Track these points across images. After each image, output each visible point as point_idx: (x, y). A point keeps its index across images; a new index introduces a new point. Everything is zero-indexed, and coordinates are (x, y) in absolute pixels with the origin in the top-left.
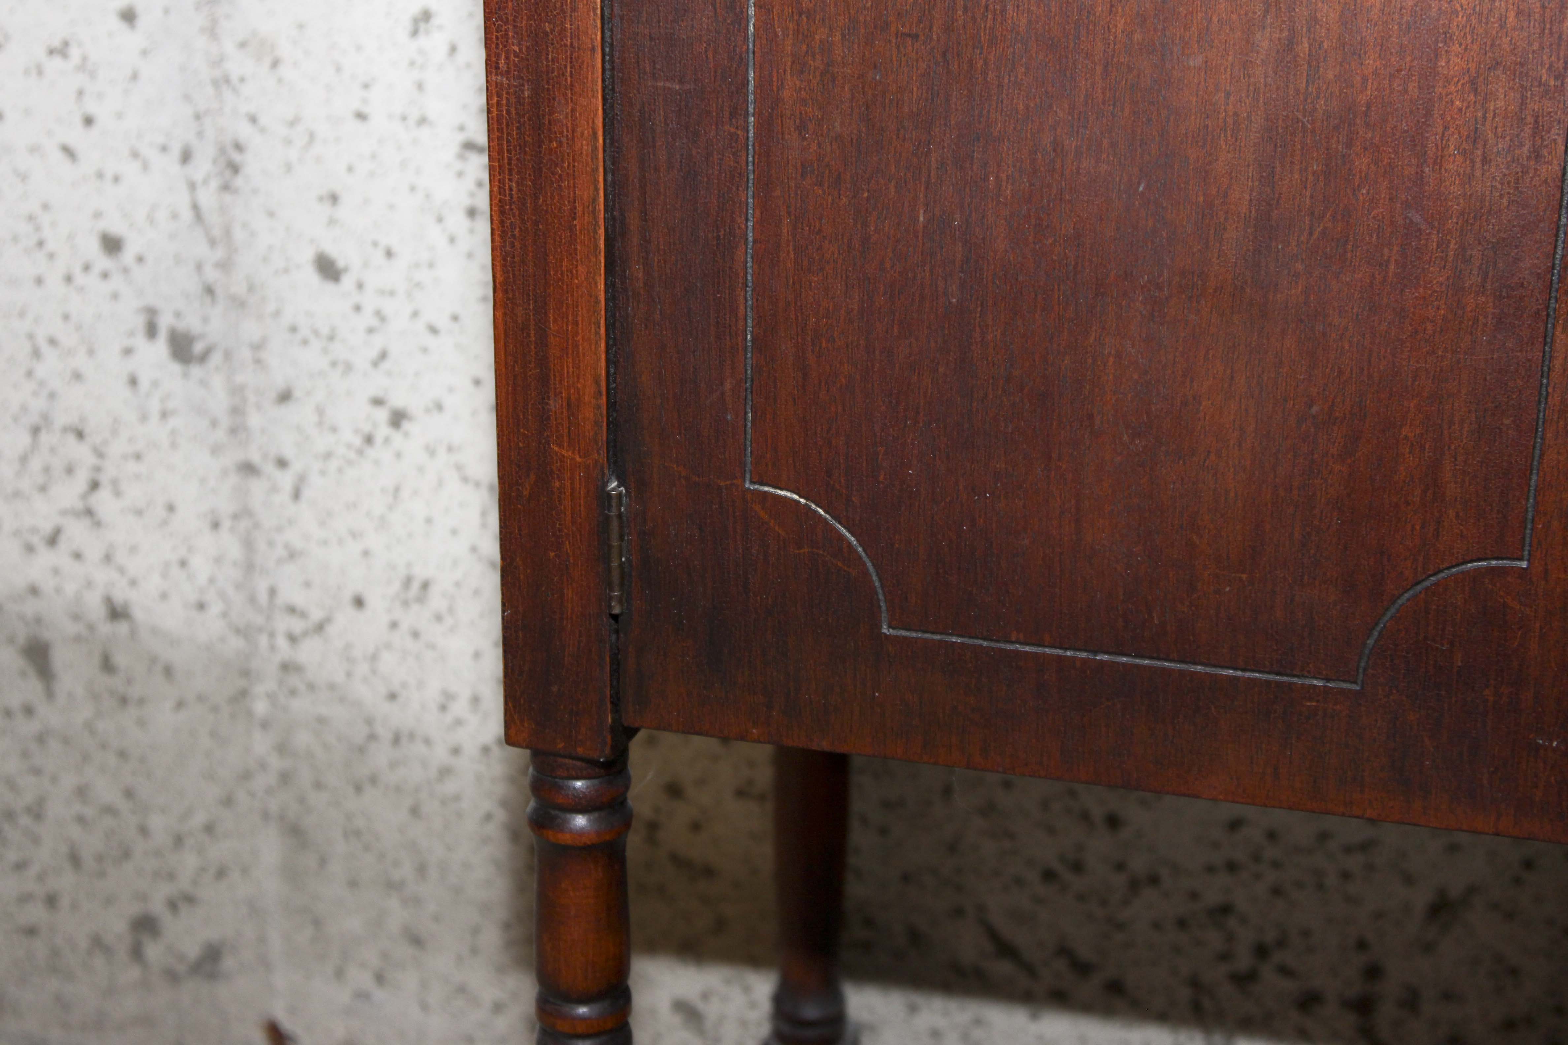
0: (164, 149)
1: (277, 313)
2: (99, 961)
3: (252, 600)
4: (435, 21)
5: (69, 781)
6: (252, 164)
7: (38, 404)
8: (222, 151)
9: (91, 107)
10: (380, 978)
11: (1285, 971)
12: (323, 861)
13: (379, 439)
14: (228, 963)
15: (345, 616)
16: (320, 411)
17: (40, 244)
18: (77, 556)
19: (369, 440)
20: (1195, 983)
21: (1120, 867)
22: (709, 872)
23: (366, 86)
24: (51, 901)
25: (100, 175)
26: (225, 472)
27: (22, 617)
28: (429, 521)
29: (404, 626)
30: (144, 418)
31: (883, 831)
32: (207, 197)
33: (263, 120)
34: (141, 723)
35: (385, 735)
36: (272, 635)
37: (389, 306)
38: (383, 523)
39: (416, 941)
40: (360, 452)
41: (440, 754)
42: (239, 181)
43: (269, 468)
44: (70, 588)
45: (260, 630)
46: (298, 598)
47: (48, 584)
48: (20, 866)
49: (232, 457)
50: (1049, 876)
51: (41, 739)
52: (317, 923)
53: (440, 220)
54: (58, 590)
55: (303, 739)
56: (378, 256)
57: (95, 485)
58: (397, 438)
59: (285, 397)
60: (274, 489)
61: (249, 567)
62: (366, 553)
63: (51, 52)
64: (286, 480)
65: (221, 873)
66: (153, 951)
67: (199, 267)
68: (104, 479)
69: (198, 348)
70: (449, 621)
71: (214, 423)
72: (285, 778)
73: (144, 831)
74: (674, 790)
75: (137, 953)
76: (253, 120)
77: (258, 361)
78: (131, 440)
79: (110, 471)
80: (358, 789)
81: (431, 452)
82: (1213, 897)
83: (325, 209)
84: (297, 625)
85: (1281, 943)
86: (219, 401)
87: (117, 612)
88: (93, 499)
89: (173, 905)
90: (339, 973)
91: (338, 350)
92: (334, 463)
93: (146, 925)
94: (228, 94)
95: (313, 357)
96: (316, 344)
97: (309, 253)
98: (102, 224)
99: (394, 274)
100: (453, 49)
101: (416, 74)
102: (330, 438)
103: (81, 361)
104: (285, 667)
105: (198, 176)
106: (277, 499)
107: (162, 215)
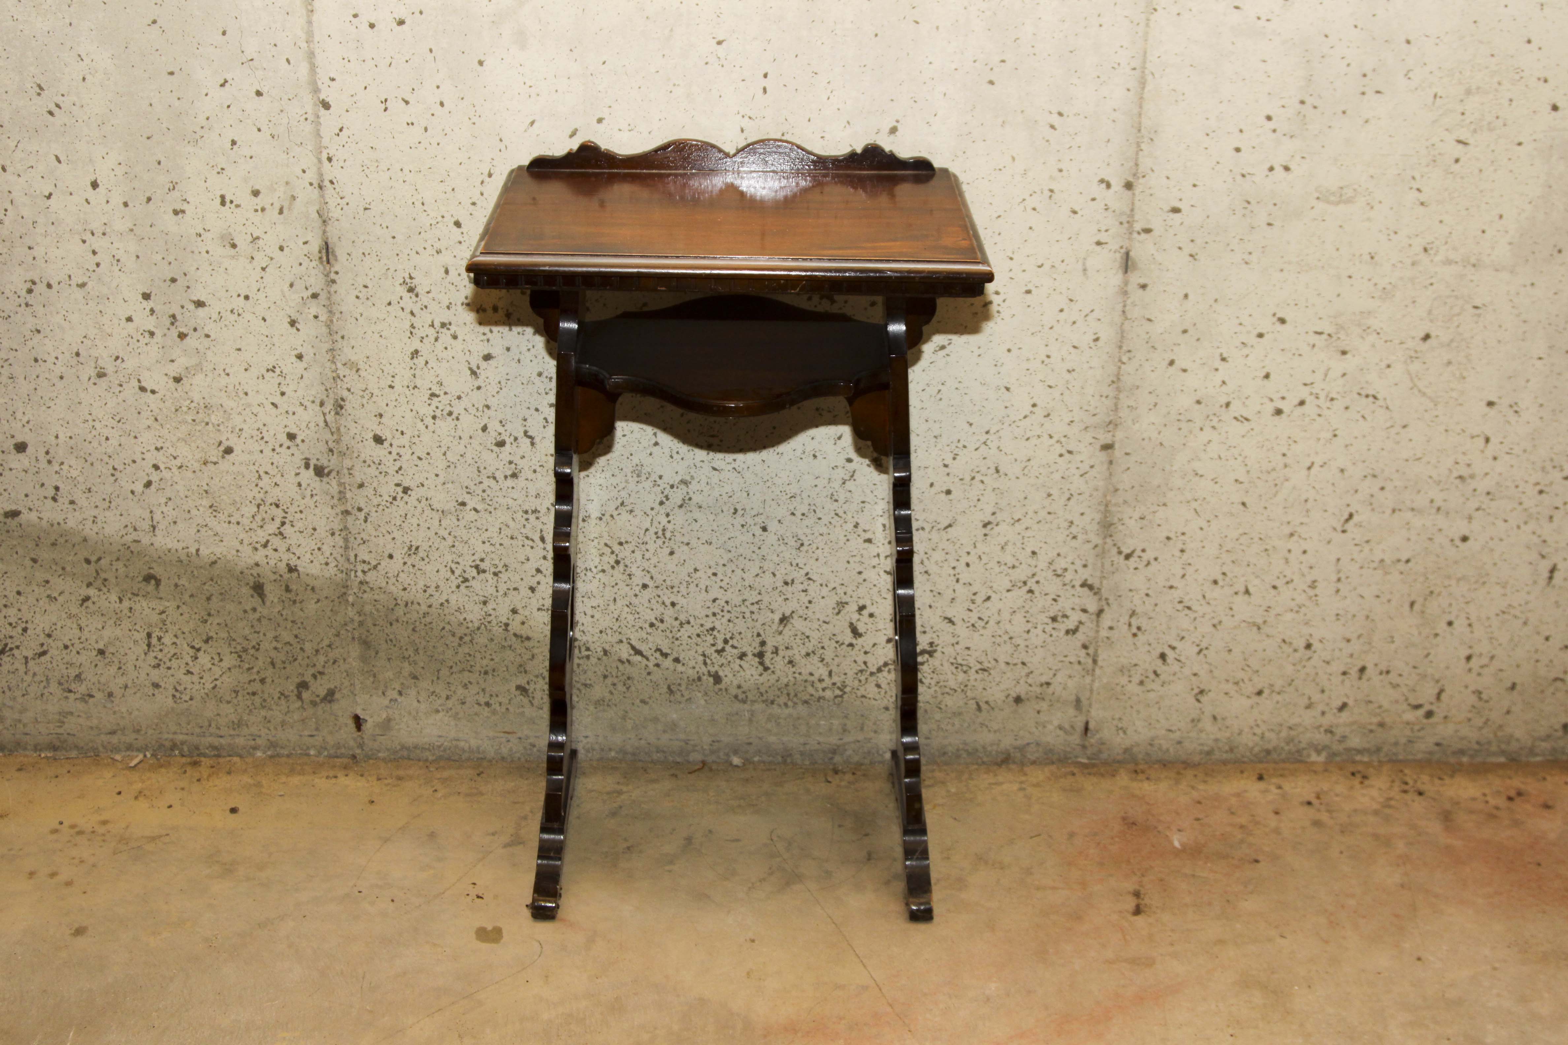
0: (313, 402)
1: (358, 457)
2: (283, 701)
3: (348, 560)
5: (271, 635)
6: (348, 406)
7: (260, 496)
8: (336, 401)
9: (284, 389)
10: (400, 693)
11: (733, 647)
12: (377, 653)
13: (399, 499)
14: (337, 696)
15: (385, 562)
16: (375, 490)
17: (262, 438)
18: (276, 550)
19: (395, 498)
20: (704, 655)
21: (676, 619)
22: (528, 638)
23: (393, 377)
24: (263, 681)
25: (287, 412)
26: (337, 514)
27: (252, 575)
28: (418, 525)
29: (409, 563)
30: (304, 498)
31: (593, 617)
32: (330, 418)
33: (353, 390)
34: (301, 610)
35: (402, 604)
36: (356, 572)
37: (402, 451)
38: (400, 528)
39: (415, 678)
40: (391, 503)
41: (424, 608)
42: (343, 411)
43: (355, 512)
44: (272, 562)
45: (351, 571)
46: (367, 558)
47: (263, 562)
48: (249, 669)
49: (339, 509)
50: (652, 625)
51: (259, 620)
52: (375, 676)
54: (267, 563)
55: (368, 608)
56: (398, 434)
57: (283, 524)
58: (406, 497)
59: (361, 486)
60: (357, 519)
61: (346, 548)
62: (394, 539)
63: (268, 370)
64: (361, 516)
65: (335, 662)
66: (306, 695)
67: (327, 442)
68: (287, 521)
69: (326, 471)
70: (427, 560)
71: (333, 497)
72: (361, 624)
73: (302, 650)
74: (514, 611)
75: (299, 697)
76: (349, 390)
77: (350, 474)
78: (298, 506)
79: (290, 517)
80: (391, 624)
81: (419, 501)
82: (709, 625)
83: (378, 419)
84: (366, 567)
85: (731, 638)
86: (334, 489)
87: (291, 569)
88: (282, 529)
89: (314, 677)
90: (384, 694)
91: (382, 468)
92: (381, 507)
93: (303, 685)
94: (339, 382)
95: (373, 471)
96: (373, 467)
97: (371, 435)
98: (287, 430)
99: (405, 441)
100: (427, 362)
101: (412, 371)
102: (379, 499)
103: (278, 479)
104: (361, 583)
105: (327, 411)
106: (358, 522)
107: (312, 425)
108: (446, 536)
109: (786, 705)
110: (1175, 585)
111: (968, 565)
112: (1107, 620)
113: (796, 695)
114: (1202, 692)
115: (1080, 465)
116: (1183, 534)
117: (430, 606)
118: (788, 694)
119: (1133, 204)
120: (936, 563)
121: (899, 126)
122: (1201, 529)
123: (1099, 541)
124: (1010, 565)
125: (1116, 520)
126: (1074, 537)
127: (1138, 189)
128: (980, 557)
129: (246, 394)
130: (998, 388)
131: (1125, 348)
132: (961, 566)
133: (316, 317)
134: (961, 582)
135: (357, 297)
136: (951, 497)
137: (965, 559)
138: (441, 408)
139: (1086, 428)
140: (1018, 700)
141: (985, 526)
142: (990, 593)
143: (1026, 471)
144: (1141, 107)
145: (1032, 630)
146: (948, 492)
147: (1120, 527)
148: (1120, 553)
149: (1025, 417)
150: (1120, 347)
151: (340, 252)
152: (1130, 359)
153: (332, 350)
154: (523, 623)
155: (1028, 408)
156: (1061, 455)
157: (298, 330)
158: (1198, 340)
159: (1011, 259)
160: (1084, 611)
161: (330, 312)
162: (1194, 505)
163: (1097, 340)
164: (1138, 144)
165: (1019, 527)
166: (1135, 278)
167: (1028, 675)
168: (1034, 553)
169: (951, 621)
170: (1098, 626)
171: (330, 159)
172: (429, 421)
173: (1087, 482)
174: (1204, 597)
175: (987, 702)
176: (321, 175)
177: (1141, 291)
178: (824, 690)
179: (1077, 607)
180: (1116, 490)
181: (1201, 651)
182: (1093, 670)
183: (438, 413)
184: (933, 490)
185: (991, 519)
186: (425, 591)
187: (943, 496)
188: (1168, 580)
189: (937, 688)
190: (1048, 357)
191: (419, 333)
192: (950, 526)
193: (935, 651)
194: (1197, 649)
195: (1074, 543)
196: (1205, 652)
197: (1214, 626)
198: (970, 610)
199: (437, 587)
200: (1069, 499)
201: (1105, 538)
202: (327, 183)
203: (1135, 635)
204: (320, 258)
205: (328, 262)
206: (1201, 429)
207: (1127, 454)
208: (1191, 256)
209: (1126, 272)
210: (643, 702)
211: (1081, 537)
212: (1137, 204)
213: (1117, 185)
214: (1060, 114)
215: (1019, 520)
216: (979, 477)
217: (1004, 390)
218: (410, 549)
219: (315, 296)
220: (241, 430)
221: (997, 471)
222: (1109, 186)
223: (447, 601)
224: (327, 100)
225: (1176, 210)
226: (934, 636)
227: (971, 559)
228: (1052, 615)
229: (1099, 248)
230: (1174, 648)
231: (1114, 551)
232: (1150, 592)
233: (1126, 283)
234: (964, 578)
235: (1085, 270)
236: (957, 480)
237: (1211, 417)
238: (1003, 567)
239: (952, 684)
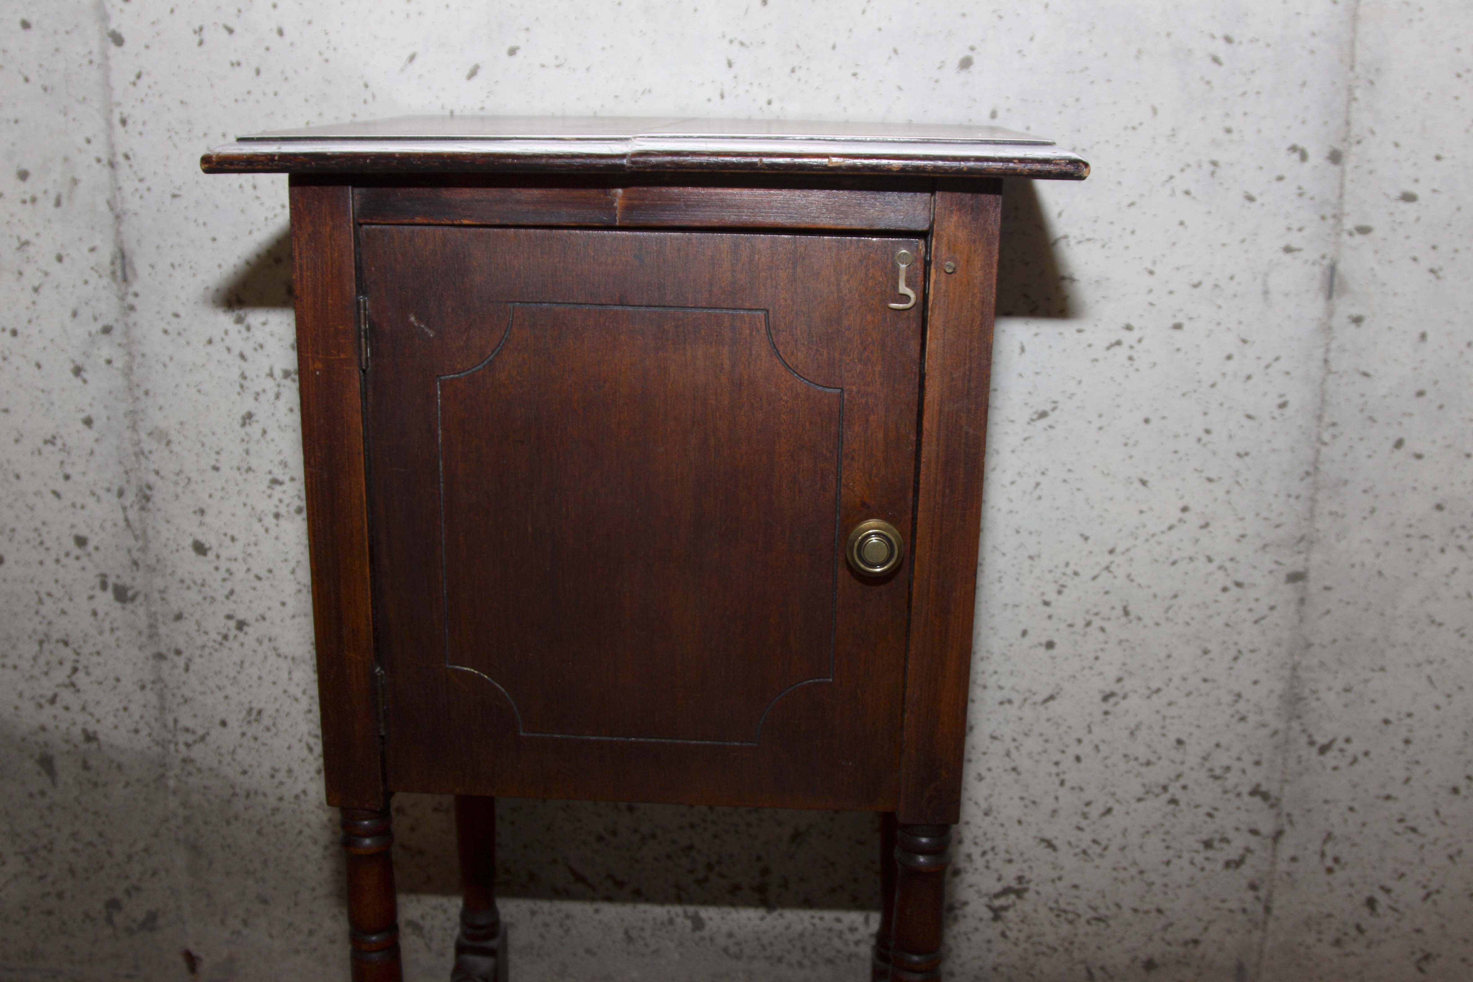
0: (108, 490)
1: (173, 573)
2: (89, 926)
3: (165, 726)
4: (254, 418)
5: (67, 830)
6: (157, 496)
7: (42, 628)
8: (141, 490)
9: (69, 470)
10: (245, 923)
11: (722, 876)
12: (211, 863)
13: (231, 637)
14: (161, 921)
15: (216, 732)
16: (198, 623)
17: (42, 543)
18: (67, 708)
19: (226, 638)
20: (677, 886)
21: (636, 831)
23: (218, 453)
24: (60, 896)
25: (74, 505)
26: (147, 658)
27: (37, 743)
28: (260, 678)
29: (249, 734)
30: (101, 633)
31: (512, 823)
32: (133, 514)
33: (162, 473)
34: (106, 796)
35: (241, 793)
36: (176, 744)
37: (234, 567)
38: (235, 681)
39: (265, 902)
40: (221, 644)
41: (272, 801)
42: (150, 505)
43: (171, 655)
44: (63, 726)
45: (170, 742)
46: (190, 723)
47: (51, 725)
48: (41, 878)
49: (150, 651)
50: (600, 838)
51: (50, 808)
52: (209, 896)
53: (260, 520)
54: (57, 727)
55: (196, 798)
56: (227, 541)
57: (75, 670)
58: (241, 635)
59: (179, 617)
60: (175, 666)
61: (162, 709)
62: (226, 697)
63: (46, 442)
64: (181, 661)
65: (154, 873)
66: (118, 918)
67: (129, 551)
68: (80, 666)
69: (130, 593)
70: (274, 730)
71: (140, 633)
72: (187, 820)
73: (110, 854)
75: (109, 920)
76: (157, 473)
77: (163, 599)
78: (94, 645)
79: (83, 662)
80: (228, 823)
81: (260, 641)
82: (683, 842)
83: (197, 518)
84: (190, 738)
85: (719, 862)
86: (142, 621)
87: (90, 737)
88: (74, 678)
89: (128, 893)
90: (222, 922)
91: (207, 590)
92: (207, 651)
93: (114, 905)
94: (143, 460)
95: (193, 595)
96: (195, 589)
97: (189, 541)
98: (75, 531)
99: (236, 550)
100: (264, 432)
101: (245, 446)
102: (205, 638)
103: (65, 604)
104: (184, 761)
105: (128, 504)
106: (176, 671)
107: (108, 525)
108: (299, 695)
109: (800, 965)
110: (1394, 794)
111: (1078, 759)
112: (1287, 848)
113: (815, 950)
114: (1427, 957)
115: (1253, 605)
116: (1410, 715)
117: (281, 799)
118: (804, 949)
119: (1342, 186)
120: (1030, 755)
121: (974, 56)
122: (1437, 707)
123: (1281, 725)
124: (1142, 760)
125: (1306, 692)
126: (1243, 719)
127: (1350, 163)
128: (1097, 747)
129: (18, 477)
130: (1129, 481)
131: (1327, 420)
132: (1068, 761)
133: (109, 362)
134: (1068, 784)
135: (165, 332)
136: (1053, 652)
137: (1074, 750)
138: (287, 501)
139: (1265, 546)
140: (1150, 965)
141: (1106, 698)
142: (1111, 803)
143: (1170, 614)
144: (1354, 30)
145: (1175, 861)
146: (1050, 645)
147: (1314, 704)
148: (1312, 743)
149: (1171, 528)
150: (1320, 418)
151: (141, 264)
152: (1334, 437)
153: (133, 412)
154: (413, 829)
155: (1174, 514)
156: (1225, 590)
157: (85, 381)
158: (1441, 407)
159: (1151, 273)
160: (1254, 832)
161: (130, 354)
162: (1428, 669)
163: (1283, 405)
164: (1350, 90)
165: (1157, 701)
166: (1345, 308)
167: (1165, 928)
168: (1180, 742)
169: (1050, 845)
170: (1274, 856)
171: (124, 122)
172: (270, 521)
173: (1263, 633)
174: (1437, 813)
175: (1102, 968)
176: (112, 146)
177: (1353, 327)
178: (857, 943)
179: (1243, 827)
180: (1309, 645)
181: (1428, 895)
182: (1265, 923)
183: (283, 510)
184: (1027, 642)
185: (1116, 688)
186: (273, 776)
187: (1042, 650)
188: (1383, 786)
189: (1027, 946)
190: (1208, 432)
191: (254, 386)
192: (1051, 698)
193: (1026, 890)
194: (1423, 893)
195: (1241, 728)
196: (1435, 897)
197: (1451, 857)
198: (1080, 829)
199: (290, 771)
200: (1236, 659)
201: (1290, 719)
202: (120, 159)
203: (1330, 870)
204: (113, 273)
205: (125, 279)
206: (1442, 551)
207: (1327, 588)
208: (1432, 271)
209: (1329, 296)
210: (588, 951)
211: (1252, 718)
212: (1348, 186)
213: (1317, 156)
214: (1228, 40)
215: (1158, 690)
216: (1097, 622)
217: (1137, 485)
218: (250, 711)
219: (107, 330)
220: (13, 530)
221: (1126, 613)
222: (1304, 156)
223: (304, 792)
224: (119, 30)
225: (1409, 198)
226: (1025, 866)
227: (1085, 750)
228: (1205, 837)
229: (1287, 258)
230: (1387, 890)
231: (1303, 740)
232: (1356, 805)
233: (1330, 314)
234: (1072, 778)
235: (1266, 292)
236: (1063, 626)
237: (1458, 532)
238: (1132, 763)
239: (1050, 939)
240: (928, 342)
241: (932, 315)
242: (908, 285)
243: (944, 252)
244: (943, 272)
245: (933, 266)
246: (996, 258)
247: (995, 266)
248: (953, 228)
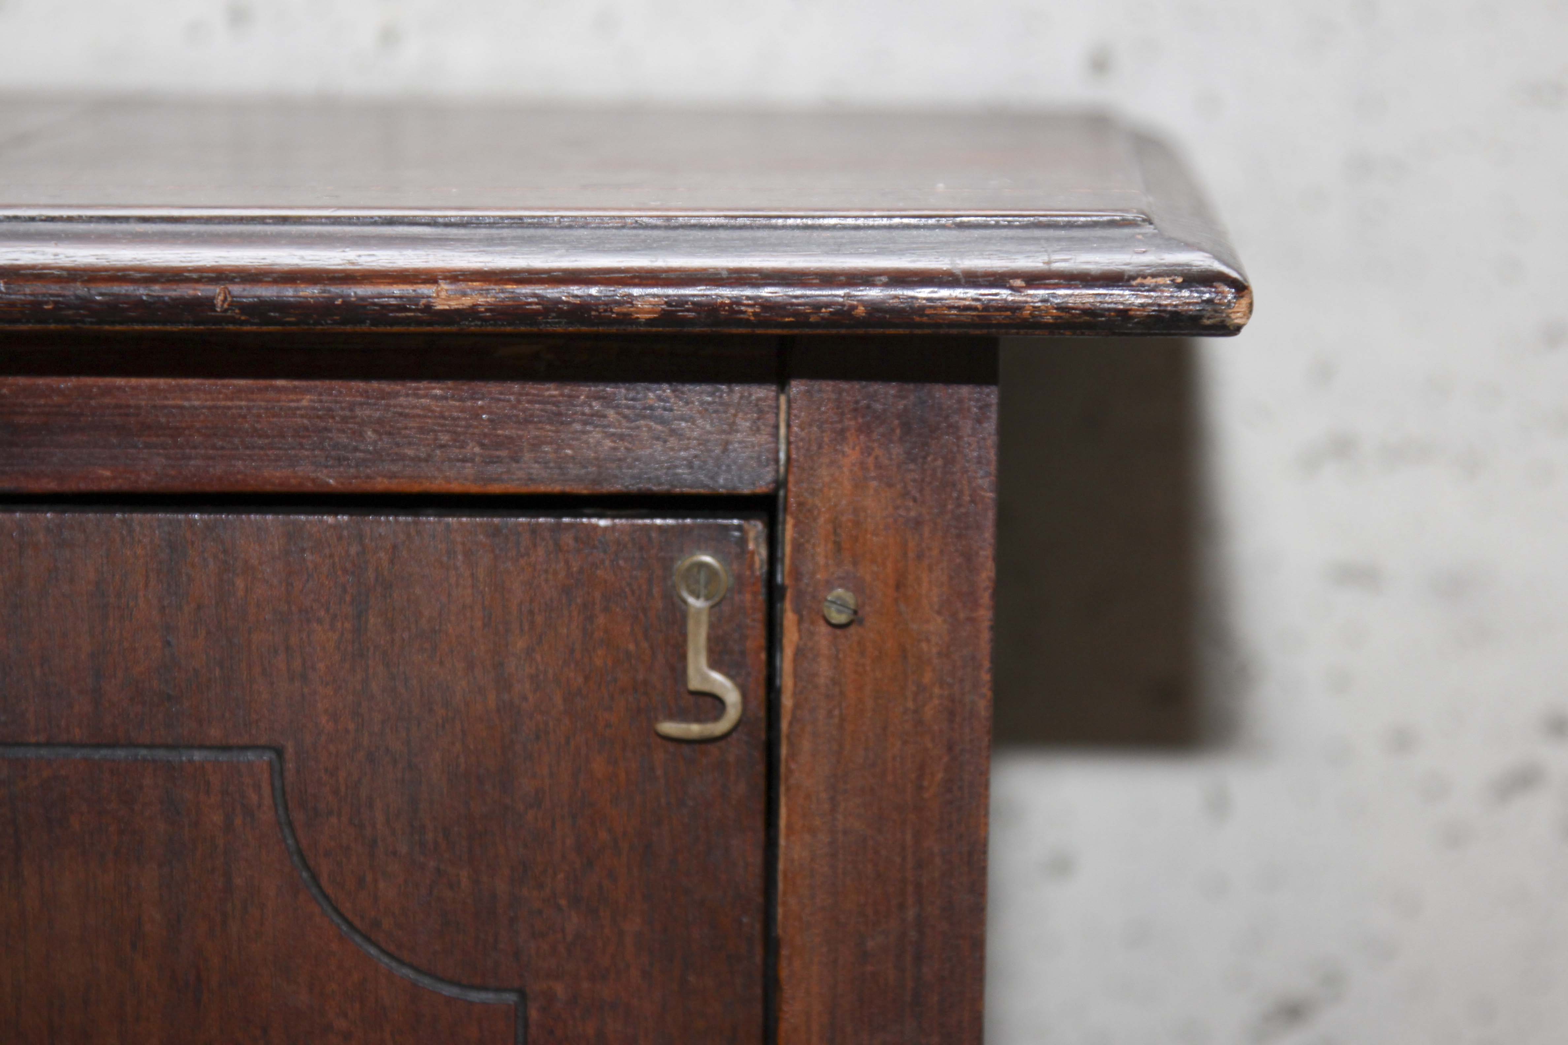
240: (782, 842)
241: (792, 756)
242: (715, 664)
243: (821, 561)
244: (822, 622)
245: (788, 605)
246: (987, 573)
247: (986, 598)
248: (848, 485)
